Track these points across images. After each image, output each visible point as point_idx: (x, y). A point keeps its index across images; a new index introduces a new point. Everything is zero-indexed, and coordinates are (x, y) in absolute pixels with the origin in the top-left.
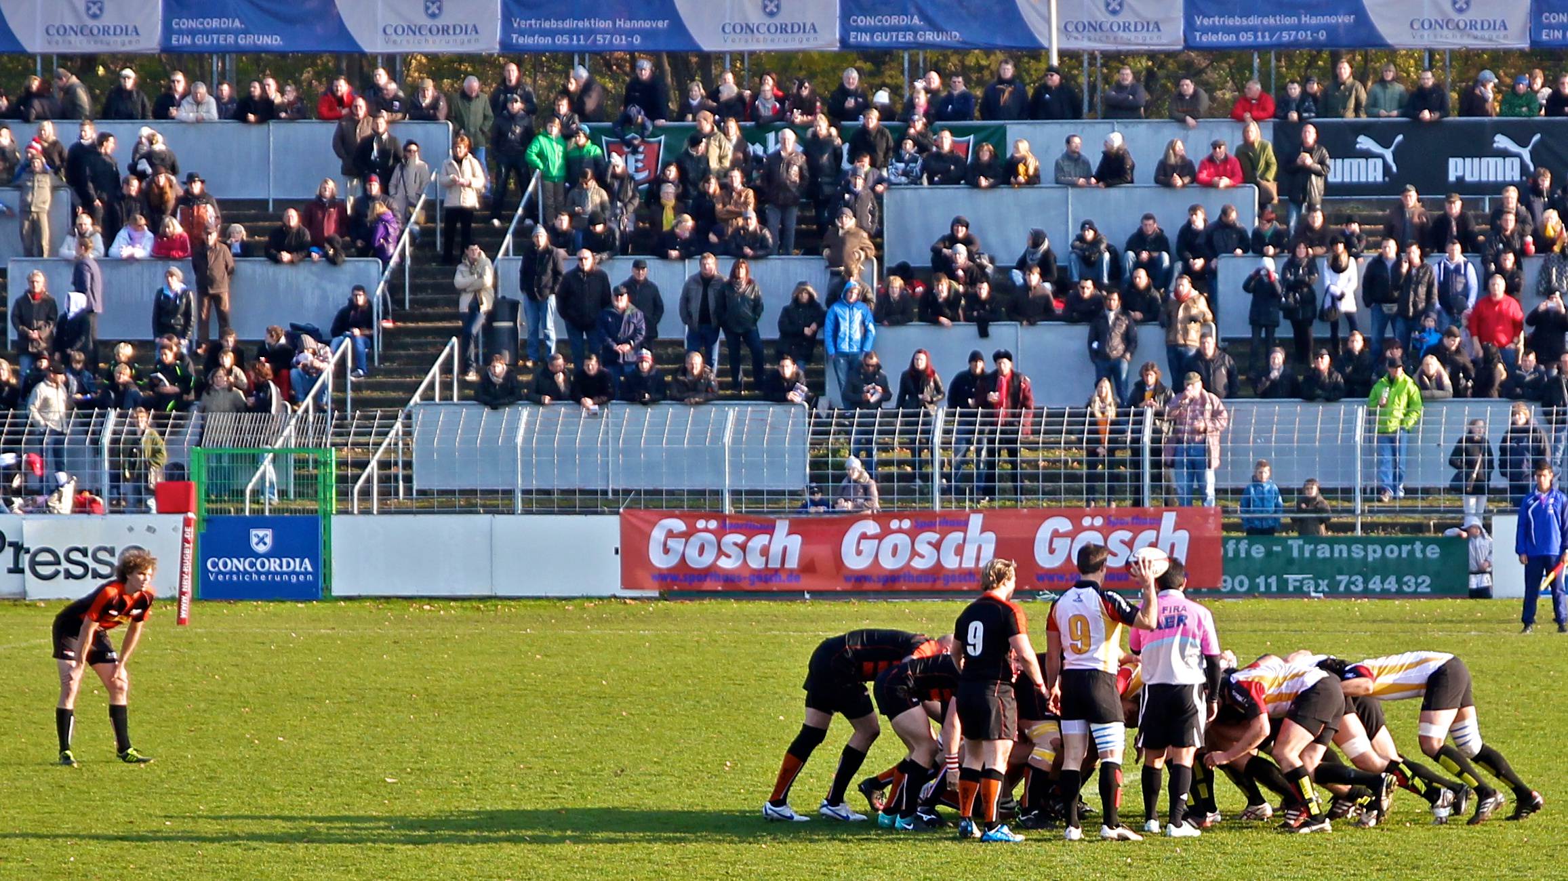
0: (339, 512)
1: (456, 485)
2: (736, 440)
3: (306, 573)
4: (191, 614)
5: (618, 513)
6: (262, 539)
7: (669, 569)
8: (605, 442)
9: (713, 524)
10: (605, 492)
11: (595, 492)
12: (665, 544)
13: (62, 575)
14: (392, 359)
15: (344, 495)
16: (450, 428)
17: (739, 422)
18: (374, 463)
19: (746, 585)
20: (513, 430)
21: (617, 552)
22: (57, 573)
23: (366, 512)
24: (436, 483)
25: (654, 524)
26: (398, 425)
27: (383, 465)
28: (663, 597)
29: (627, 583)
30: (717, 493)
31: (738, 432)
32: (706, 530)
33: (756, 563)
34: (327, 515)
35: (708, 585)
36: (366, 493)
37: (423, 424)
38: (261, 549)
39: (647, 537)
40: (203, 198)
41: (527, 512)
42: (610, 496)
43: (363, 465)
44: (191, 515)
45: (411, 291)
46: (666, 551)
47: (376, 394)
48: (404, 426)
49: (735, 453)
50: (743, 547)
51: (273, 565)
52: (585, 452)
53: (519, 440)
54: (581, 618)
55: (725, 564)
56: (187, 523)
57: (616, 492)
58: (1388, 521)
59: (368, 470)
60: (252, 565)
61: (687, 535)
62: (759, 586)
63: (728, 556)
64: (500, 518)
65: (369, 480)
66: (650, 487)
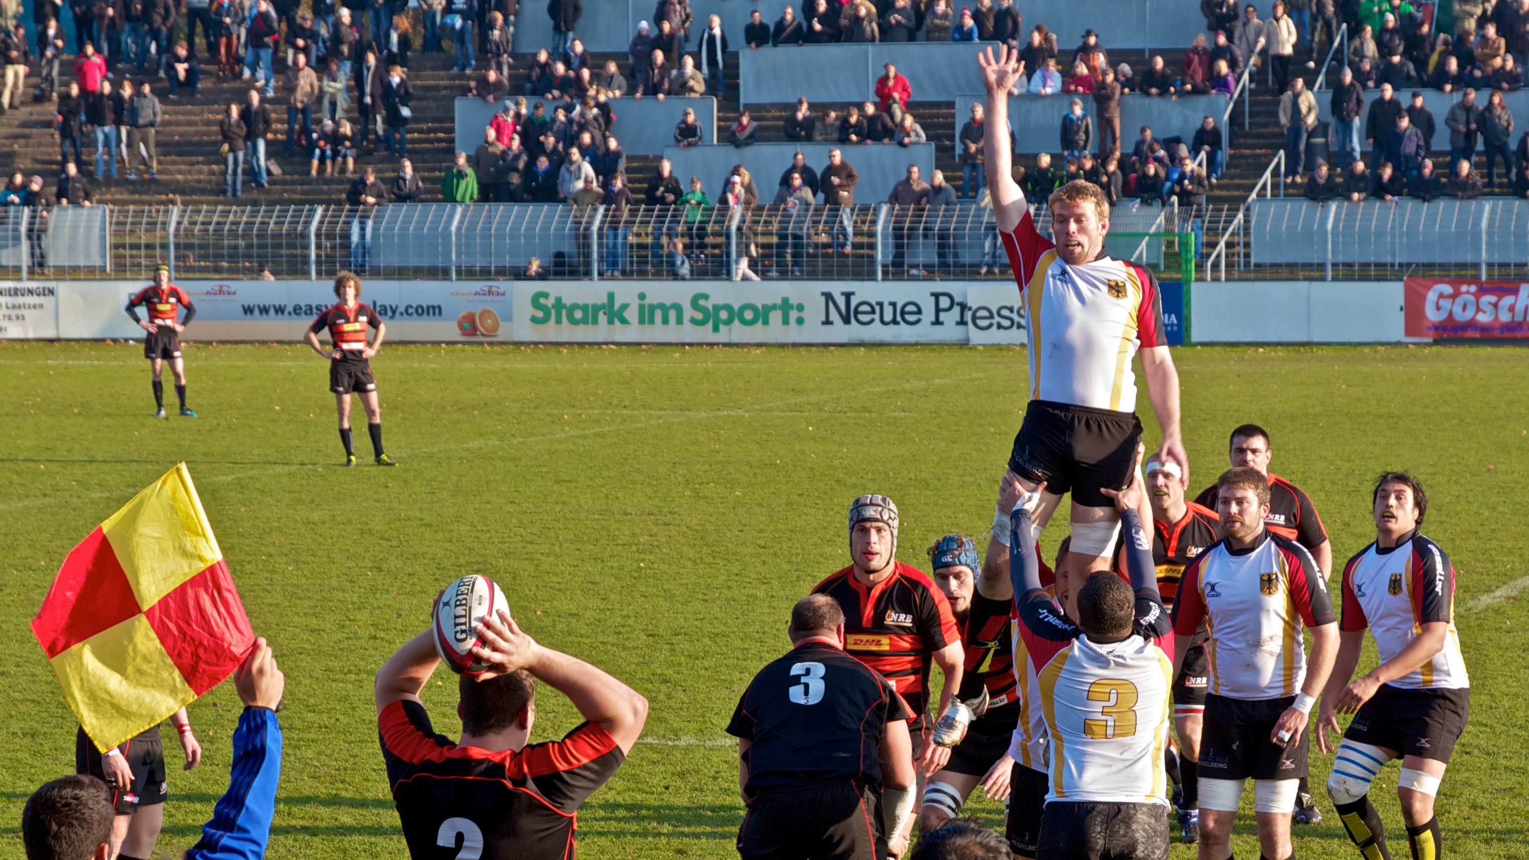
0: (1197, 280)
1: (1283, 259)
2: (1490, 226)
5: (1401, 280)
7: (1441, 322)
8: (1393, 227)
9: (1473, 288)
10: (1392, 265)
11: (1385, 265)
12: (1437, 304)
13: (995, 327)
14: (1236, 167)
15: (1200, 267)
16: (1279, 217)
17: (1493, 212)
18: (1222, 244)
19: (1497, 334)
20: (1324, 219)
21: (1401, 309)
22: (991, 326)
23: (1216, 279)
24: (1267, 259)
25: (1428, 288)
26: (1240, 216)
27: (1229, 245)
28: (1436, 342)
29: (1409, 332)
30: (1476, 266)
31: (1491, 220)
32: (1468, 292)
33: (1505, 317)
34: (1188, 281)
35: (1469, 334)
36: (1216, 266)
37: (1258, 215)
39: (1423, 298)
40: (1096, 47)
41: (1335, 279)
42: (1397, 267)
43: (1214, 245)
45: (1250, 117)
46: (1438, 308)
47: (1224, 193)
48: (1245, 216)
49: (1490, 234)
50: (1495, 305)
52: (1380, 234)
53: (1329, 226)
54: (1374, 358)
55: (1483, 318)
57: (1401, 265)
59: (1218, 249)
61: (1454, 296)
62: (1507, 334)
63: (1484, 312)
64: (1316, 285)
65: (1219, 256)
66: (1426, 261)
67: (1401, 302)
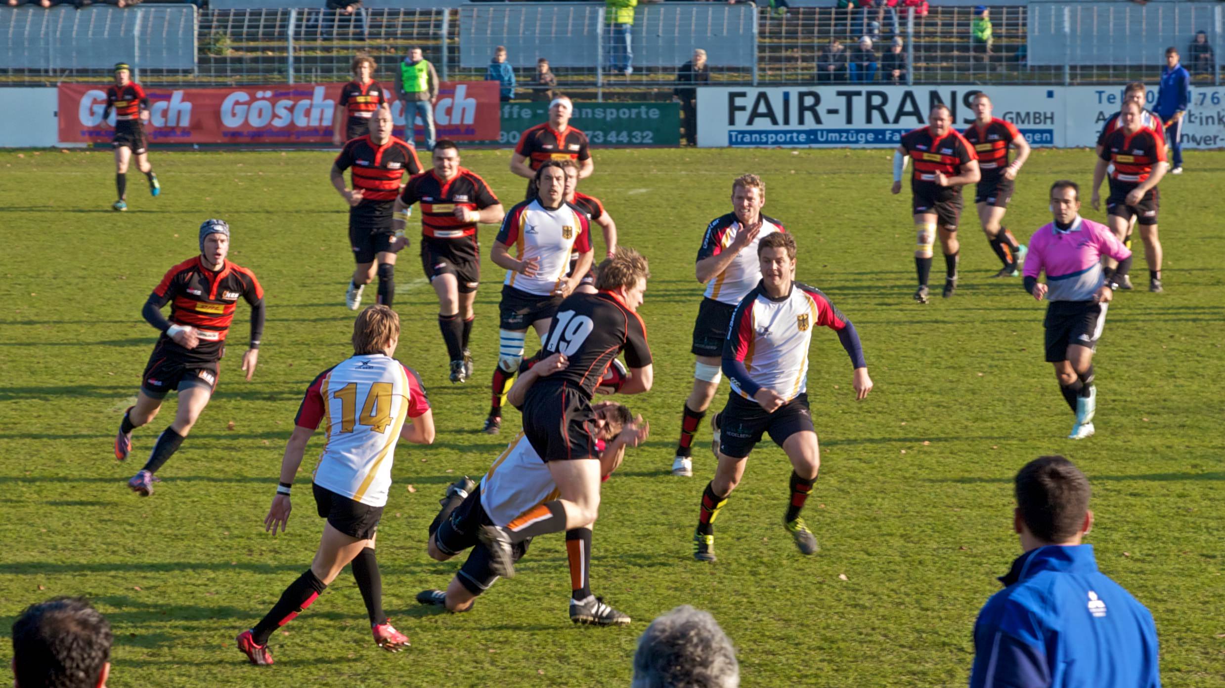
2: (143, 31)
5: (55, 86)
7: (94, 127)
8: (47, 34)
10: (46, 71)
11: (39, 71)
12: (91, 108)
17: (145, 19)
21: (55, 115)
25: (82, 94)
28: (91, 148)
29: (63, 137)
31: (144, 25)
33: (158, 123)
39: (77, 104)
42: (51, 73)
46: (92, 113)
49: (143, 41)
52: (33, 41)
54: (30, 163)
57: (55, 71)
58: (621, 91)
62: (161, 140)
66: (79, 67)
67: (55, 107)
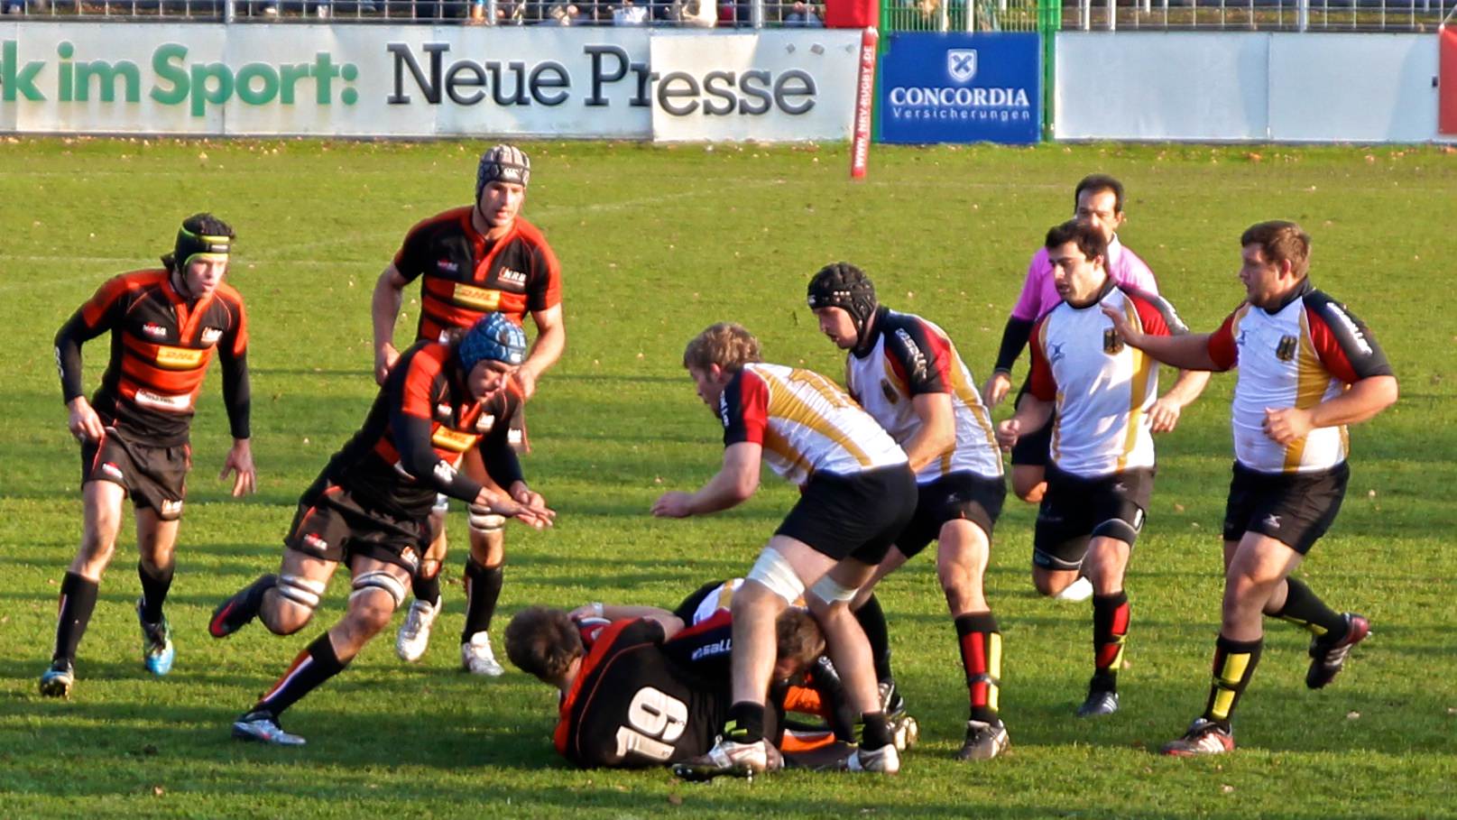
0: (1065, 28)
3: (1020, 110)
4: (868, 162)
5: (1436, 30)
6: (962, 64)
10: (1419, 4)
11: (1406, 3)
15: (1072, 4)
21: (1435, 84)
22: (694, 106)
23: (1098, 27)
29: (1445, 125)
34: (1049, 32)
36: (1100, 3)
38: (962, 76)
41: (1315, 29)
42: (1427, 8)
44: (872, 31)
51: (977, 98)
54: (1385, 171)
56: (866, 42)
57: (1433, 4)
60: (949, 98)
64: (1280, 41)
67: (1433, 70)
